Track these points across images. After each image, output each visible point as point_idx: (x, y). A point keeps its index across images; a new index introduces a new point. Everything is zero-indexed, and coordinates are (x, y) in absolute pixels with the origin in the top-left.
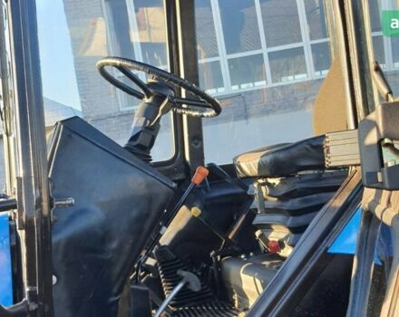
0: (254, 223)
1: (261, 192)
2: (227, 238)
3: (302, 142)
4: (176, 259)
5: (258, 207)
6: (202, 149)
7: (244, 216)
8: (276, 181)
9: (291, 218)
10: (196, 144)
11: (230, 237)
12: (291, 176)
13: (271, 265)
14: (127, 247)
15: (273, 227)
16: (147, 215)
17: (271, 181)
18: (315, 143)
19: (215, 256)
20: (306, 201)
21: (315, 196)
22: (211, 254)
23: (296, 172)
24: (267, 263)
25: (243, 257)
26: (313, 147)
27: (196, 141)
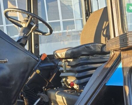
0: (60, 76)
1: (65, 64)
2: (49, 82)
3: (83, 45)
4: (30, 90)
5: (64, 70)
6: (38, 49)
7: (55, 74)
8: (71, 60)
9: (77, 74)
10: (37, 47)
11: (50, 81)
12: (77, 58)
13: (68, 92)
14: (19, 84)
15: (68, 77)
16: (27, 71)
17: (69, 60)
18: (87, 46)
19: (44, 88)
20: (83, 67)
21: (86, 66)
22: (43, 88)
23: (79, 57)
24: (66, 91)
25: (55, 89)
26: (86, 47)
27: (36, 46)
